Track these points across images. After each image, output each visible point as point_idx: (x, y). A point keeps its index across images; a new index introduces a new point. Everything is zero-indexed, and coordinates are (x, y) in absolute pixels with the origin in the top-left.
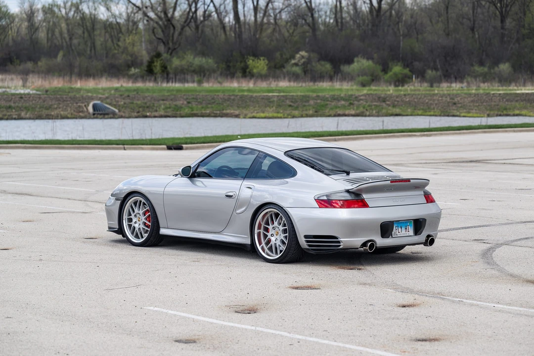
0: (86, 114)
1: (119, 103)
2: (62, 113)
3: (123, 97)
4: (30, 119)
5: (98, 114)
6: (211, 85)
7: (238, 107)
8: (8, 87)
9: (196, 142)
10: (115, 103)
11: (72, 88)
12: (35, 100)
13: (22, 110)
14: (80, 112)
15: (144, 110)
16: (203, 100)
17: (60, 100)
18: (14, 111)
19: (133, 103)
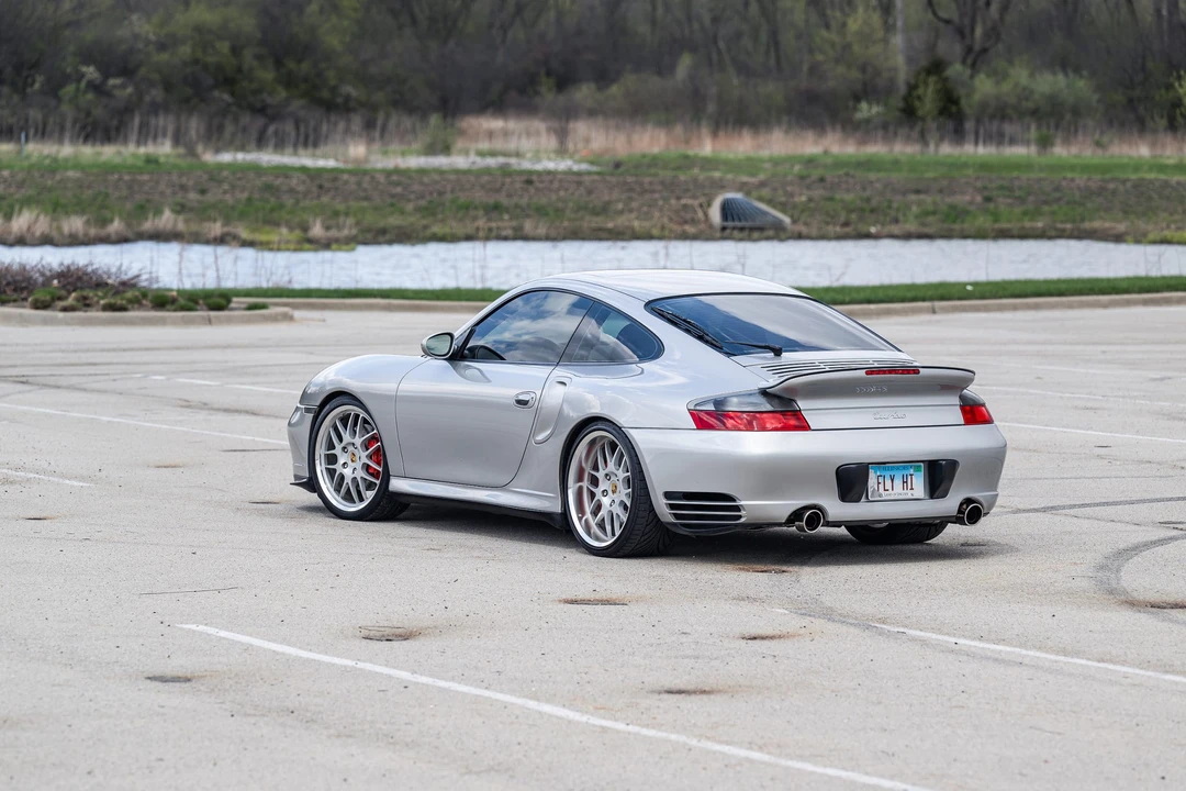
0: (702, 226)
1: (796, 199)
2: (636, 224)
3: (808, 181)
4: (548, 238)
5: (734, 228)
6: (1074, 150)
7: (1125, 212)
8: (518, 154)
9: (847, 299)
10: (783, 199)
11: (686, 157)
12: (567, 190)
13: (528, 216)
14: (686, 222)
15: (861, 219)
16: (1029, 194)
17: (631, 190)
18: (506, 217)
19: (831, 199)
